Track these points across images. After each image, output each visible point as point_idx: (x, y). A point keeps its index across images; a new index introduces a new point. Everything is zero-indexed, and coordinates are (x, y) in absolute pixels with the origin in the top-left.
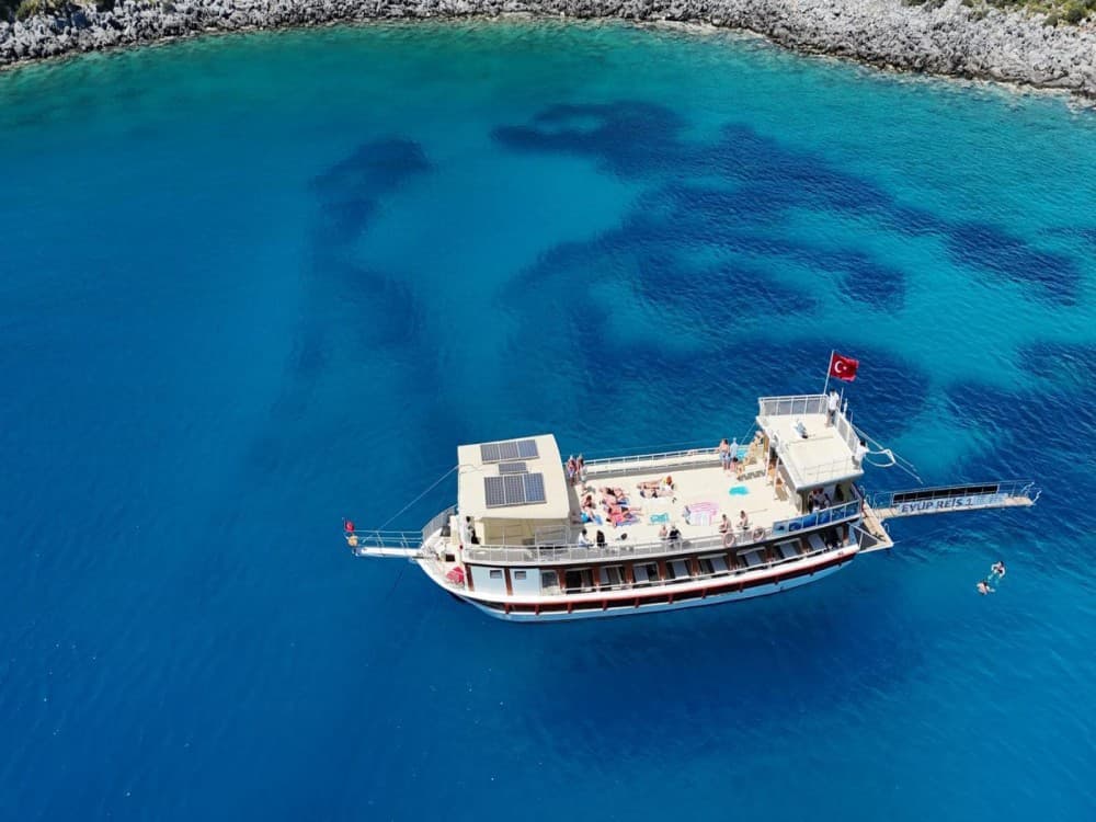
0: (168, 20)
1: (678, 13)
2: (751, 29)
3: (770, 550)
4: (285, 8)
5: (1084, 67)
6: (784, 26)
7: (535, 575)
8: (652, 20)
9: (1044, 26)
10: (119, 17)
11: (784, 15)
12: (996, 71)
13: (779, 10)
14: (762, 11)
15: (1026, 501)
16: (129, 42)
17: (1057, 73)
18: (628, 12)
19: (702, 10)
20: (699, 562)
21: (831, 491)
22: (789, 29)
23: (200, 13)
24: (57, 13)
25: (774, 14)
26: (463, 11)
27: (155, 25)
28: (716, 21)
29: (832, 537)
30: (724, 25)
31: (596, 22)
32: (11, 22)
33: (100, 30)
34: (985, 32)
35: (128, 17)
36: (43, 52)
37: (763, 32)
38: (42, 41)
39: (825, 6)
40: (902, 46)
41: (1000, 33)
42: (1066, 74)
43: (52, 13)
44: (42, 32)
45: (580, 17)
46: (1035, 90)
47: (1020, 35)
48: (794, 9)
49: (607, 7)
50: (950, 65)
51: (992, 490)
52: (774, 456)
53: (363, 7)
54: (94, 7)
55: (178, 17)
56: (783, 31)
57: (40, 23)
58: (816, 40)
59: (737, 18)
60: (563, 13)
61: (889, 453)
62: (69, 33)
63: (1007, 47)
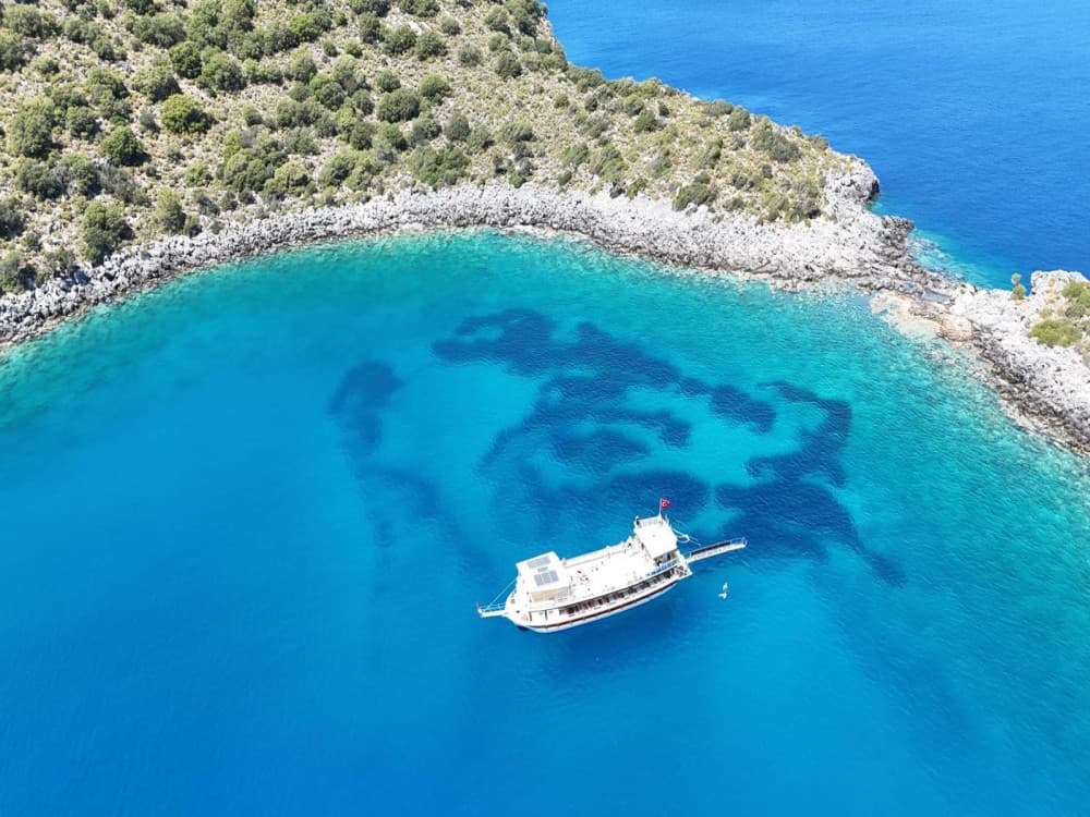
0: (148, 266)
1: (528, 218)
2: (580, 231)
3: (645, 584)
4: (233, 240)
5: (779, 256)
6: (600, 229)
7: (557, 611)
8: (511, 226)
9: (756, 225)
10: (110, 269)
11: (600, 220)
12: (731, 261)
13: (595, 215)
14: (583, 216)
15: (742, 546)
16: (124, 290)
17: (765, 262)
18: (493, 220)
19: (544, 216)
20: (618, 595)
21: (666, 557)
22: (605, 231)
23: (170, 255)
24: (62, 274)
25: (592, 218)
26: (370, 227)
27: (138, 270)
28: (555, 226)
29: (668, 575)
30: (561, 228)
31: (471, 230)
32: (32, 289)
33: (99, 282)
34: (722, 232)
35: (116, 268)
36: (64, 311)
37: (587, 233)
38: (60, 301)
39: (625, 212)
40: (675, 245)
41: (732, 233)
42: (769, 262)
43: (59, 276)
44: (57, 294)
45: (459, 226)
46: (753, 276)
47: (743, 233)
48: (605, 214)
49: (476, 216)
50: (704, 259)
51: (728, 544)
52: (643, 546)
53: (294, 232)
54: (89, 264)
55: (155, 260)
56: (600, 234)
57: (54, 284)
58: (623, 240)
59: (568, 223)
60: (445, 224)
61: (687, 536)
62: (77, 290)
63: (736, 243)
